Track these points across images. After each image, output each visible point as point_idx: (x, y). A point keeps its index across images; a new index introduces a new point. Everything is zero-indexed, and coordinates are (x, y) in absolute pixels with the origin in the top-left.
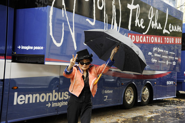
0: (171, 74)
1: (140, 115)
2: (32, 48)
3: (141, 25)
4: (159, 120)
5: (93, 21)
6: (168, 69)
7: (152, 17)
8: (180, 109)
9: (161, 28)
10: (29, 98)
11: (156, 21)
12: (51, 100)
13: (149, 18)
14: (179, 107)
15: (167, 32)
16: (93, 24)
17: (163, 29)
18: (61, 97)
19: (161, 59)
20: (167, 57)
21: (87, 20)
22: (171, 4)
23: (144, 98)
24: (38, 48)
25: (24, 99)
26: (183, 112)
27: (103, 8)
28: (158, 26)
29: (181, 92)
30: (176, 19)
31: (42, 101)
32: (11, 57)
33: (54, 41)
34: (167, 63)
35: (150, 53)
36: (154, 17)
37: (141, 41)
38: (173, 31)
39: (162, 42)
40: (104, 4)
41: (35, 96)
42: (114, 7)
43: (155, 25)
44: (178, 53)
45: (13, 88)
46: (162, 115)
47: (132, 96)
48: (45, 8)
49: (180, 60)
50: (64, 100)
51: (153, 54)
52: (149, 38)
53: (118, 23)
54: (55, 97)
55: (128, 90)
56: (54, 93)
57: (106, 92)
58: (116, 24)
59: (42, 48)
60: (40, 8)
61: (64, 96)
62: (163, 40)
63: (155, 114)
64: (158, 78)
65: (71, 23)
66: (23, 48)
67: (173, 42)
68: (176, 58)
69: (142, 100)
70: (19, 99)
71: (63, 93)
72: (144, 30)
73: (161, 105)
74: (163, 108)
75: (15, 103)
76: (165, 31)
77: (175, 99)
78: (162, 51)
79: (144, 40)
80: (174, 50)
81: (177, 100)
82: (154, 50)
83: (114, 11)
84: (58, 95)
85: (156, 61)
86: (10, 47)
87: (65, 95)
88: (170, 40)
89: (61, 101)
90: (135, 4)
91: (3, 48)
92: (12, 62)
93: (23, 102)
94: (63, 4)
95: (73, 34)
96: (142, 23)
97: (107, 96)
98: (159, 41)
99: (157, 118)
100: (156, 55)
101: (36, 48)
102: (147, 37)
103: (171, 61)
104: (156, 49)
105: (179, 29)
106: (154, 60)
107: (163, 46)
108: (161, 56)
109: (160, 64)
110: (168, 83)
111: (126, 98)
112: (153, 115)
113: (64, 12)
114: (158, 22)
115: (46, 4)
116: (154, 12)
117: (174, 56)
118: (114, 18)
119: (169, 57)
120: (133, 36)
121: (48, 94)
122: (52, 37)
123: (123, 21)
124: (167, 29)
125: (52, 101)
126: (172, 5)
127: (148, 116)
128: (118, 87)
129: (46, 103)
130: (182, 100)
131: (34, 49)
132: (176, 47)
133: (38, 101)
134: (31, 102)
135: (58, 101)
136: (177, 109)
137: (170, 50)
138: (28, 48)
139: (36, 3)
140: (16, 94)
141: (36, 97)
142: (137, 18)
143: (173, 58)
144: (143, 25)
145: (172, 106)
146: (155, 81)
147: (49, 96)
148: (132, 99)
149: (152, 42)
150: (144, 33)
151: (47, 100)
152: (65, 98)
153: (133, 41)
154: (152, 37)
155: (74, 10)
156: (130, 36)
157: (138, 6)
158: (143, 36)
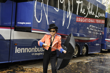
0: (98, 40)
1: (81, 61)
2: (25, 23)
3: (83, 12)
4: (91, 64)
8: (102, 58)
10: (23, 50)
11: (91, 11)
12: (34, 52)
13: (88, 9)
14: (102, 57)
16: (58, 11)
17: (95, 15)
18: (39, 50)
20: (97, 30)
21: (55, 8)
23: (83, 52)
24: (28, 23)
25: (20, 50)
26: (104, 60)
27: (63, 2)
28: (93, 13)
29: (103, 50)
31: (30, 52)
33: (37, 20)
35: (88, 28)
37: (83, 21)
38: (100, 17)
41: (26, 49)
42: (69, 2)
43: (91, 13)
45: (15, 44)
46: (93, 61)
47: (77, 51)
50: (41, 52)
52: (87, 20)
54: (36, 50)
56: (36, 48)
58: (70, 11)
59: (30, 23)
61: (41, 50)
62: (95, 21)
63: (89, 61)
66: (20, 23)
67: (100, 22)
68: (101, 31)
69: (82, 54)
70: (18, 50)
71: (40, 48)
72: (85, 15)
73: (92, 56)
74: (94, 58)
75: (16, 52)
76: (96, 16)
77: (99, 53)
78: (94, 27)
79: (85, 21)
81: (101, 54)
82: (90, 26)
83: (69, 4)
84: (38, 49)
85: (91, 32)
86: (13, 23)
87: (42, 49)
88: (98, 21)
89: (39, 52)
90: (80, 1)
91: (10, 23)
92: (14, 30)
93: (20, 52)
95: (47, 16)
96: (84, 11)
98: (93, 21)
99: (90, 62)
101: (27, 23)
105: (103, 15)
107: (95, 24)
108: (94, 30)
110: (96, 45)
112: (88, 61)
113: (42, 4)
114: (92, 11)
116: (91, 5)
118: (69, 8)
120: (79, 18)
122: (36, 17)
124: (97, 15)
125: (35, 52)
127: (85, 62)
129: (31, 53)
130: (103, 54)
133: (27, 52)
134: (24, 52)
135: (38, 52)
136: (101, 59)
138: (22, 23)
140: (16, 47)
141: (26, 50)
142: (81, 9)
145: (98, 57)
146: (89, 44)
147: (33, 49)
148: (77, 53)
149: (89, 22)
151: (32, 52)
152: (42, 51)
153: (79, 21)
154: (89, 19)
155: (48, 3)
156: (77, 18)
157: (82, 2)
158: (84, 18)
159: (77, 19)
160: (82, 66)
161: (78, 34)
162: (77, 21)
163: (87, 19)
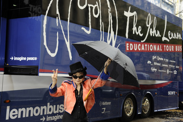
0: (172, 83)
2: (25, 59)
3: (139, 33)
5: (88, 30)
6: (169, 78)
7: (150, 24)
9: (160, 36)
10: (22, 112)
11: (154, 29)
12: (45, 113)
13: (147, 26)
15: (166, 39)
16: (89, 32)
17: (162, 36)
18: (56, 110)
19: (161, 68)
20: (167, 66)
21: (83, 28)
22: (169, 11)
23: (144, 110)
24: (32, 59)
25: (16, 113)
27: (99, 16)
28: (157, 33)
30: (175, 25)
31: (36, 115)
32: (3, 69)
33: (49, 52)
34: (168, 71)
35: (149, 62)
36: (152, 24)
37: (140, 50)
38: (172, 39)
39: (161, 50)
40: (99, 11)
41: (28, 109)
42: (110, 14)
43: (153, 32)
44: (178, 61)
45: (5, 102)
47: (132, 108)
48: (39, 17)
49: (181, 69)
50: (59, 114)
52: (147, 46)
53: (115, 31)
54: (50, 110)
55: (127, 101)
56: (49, 106)
57: (104, 104)
58: (112, 32)
59: (36, 58)
60: (34, 17)
61: (59, 109)
62: (163, 48)
64: (158, 88)
65: (66, 31)
66: (16, 59)
67: (173, 50)
68: (177, 67)
69: (142, 112)
70: (12, 114)
71: (58, 106)
74: (165, 120)
75: (7, 118)
76: (164, 39)
77: (177, 111)
78: (162, 59)
79: (143, 49)
80: (174, 58)
81: (180, 111)
82: (153, 59)
83: (110, 18)
84: (53, 108)
85: (156, 70)
87: (61, 108)
88: (169, 48)
89: (56, 114)
90: (132, 11)
92: (4, 74)
93: (16, 117)
94: (58, 13)
95: (68, 44)
96: (139, 31)
97: (105, 109)
98: (158, 49)
100: (155, 63)
101: (29, 59)
102: (146, 45)
103: (172, 69)
104: (156, 57)
105: (179, 36)
106: (154, 70)
107: (163, 54)
108: (161, 65)
109: (161, 72)
110: (169, 93)
111: (125, 110)
113: (58, 21)
114: (156, 29)
115: (39, 13)
116: (152, 19)
117: (174, 64)
118: (110, 26)
119: (170, 66)
120: (131, 44)
121: (42, 108)
122: (46, 47)
123: (120, 28)
124: (167, 36)
125: (47, 115)
126: (171, 12)
128: (116, 98)
129: (40, 117)
131: (27, 60)
132: (176, 55)
133: (32, 115)
134: (24, 116)
135: (53, 114)
137: (170, 59)
138: (21, 59)
139: (30, 12)
140: (8, 108)
141: (30, 111)
142: (134, 26)
143: (174, 66)
144: (141, 33)
145: (175, 118)
146: (155, 91)
147: (44, 109)
148: (131, 112)
149: (151, 50)
150: (142, 41)
151: (41, 114)
152: (61, 112)
153: (131, 49)
154: (151, 45)
155: (69, 19)
156: (128, 44)
157: (135, 13)
158: (141, 44)
159: (128, 47)
162: (128, 49)
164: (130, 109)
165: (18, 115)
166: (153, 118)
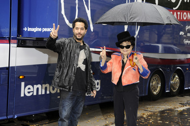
1: (169, 107)
2: (40, 30)
10: (38, 89)
23: (173, 87)
24: (48, 30)
25: (32, 90)
31: (53, 92)
32: (16, 41)
33: (67, 21)
35: (182, 33)
41: (44, 86)
47: (159, 86)
51: (186, 34)
52: (180, 15)
55: (154, 78)
63: (188, 107)
66: (29, 29)
69: (171, 90)
70: (27, 90)
72: (175, 4)
75: (22, 95)
82: (187, 29)
85: (189, 42)
86: (14, 29)
91: (7, 30)
92: (18, 46)
93: (31, 94)
95: (89, 13)
100: (189, 35)
101: (45, 30)
104: (189, 27)
106: (187, 42)
111: (151, 88)
112: (185, 108)
122: (64, 16)
127: (179, 109)
129: (57, 94)
131: (43, 31)
133: (48, 92)
134: (40, 93)
138: (35, 30)
140: (23, 84)
141: (46, 88)
146: (186, 67)
148: (158, 89)
149: (185, 19)
150: (174, 9)
151: (58, 91)
154: (185, 13)
158: (174, 11)
160: (171, 120)
161: (160, 46)
163: (179, 13)
164: (157, 87)
165: (33, 92)
166: (182, 96)
